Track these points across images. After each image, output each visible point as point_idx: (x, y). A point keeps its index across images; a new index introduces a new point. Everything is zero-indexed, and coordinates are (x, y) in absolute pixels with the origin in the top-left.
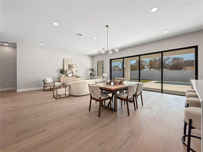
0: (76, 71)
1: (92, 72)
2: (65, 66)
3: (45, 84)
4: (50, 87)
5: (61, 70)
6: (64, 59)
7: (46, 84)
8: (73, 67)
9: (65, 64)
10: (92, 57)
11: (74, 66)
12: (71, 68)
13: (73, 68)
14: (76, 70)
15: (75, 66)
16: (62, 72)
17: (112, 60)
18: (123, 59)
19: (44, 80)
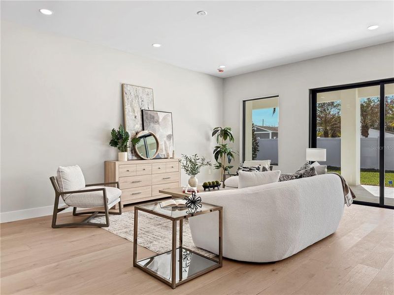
0: (170, 137)
1: (224, 142)
2: (127, 118)
3: (59, 194)
4: (75, 209)
5: (113, 130)
6: (122, 86)
7: (64, 194)
8: (157, 122)
9: (128, 107)
10: (223, 81)
11: (161, 116)
12: (152, 124)
13: (156, 126)
14: (170, 133)
15: (164, 118)
16: (118, 140)
17: (318, 94)
18: (379, 86)
19: (55, 175)
